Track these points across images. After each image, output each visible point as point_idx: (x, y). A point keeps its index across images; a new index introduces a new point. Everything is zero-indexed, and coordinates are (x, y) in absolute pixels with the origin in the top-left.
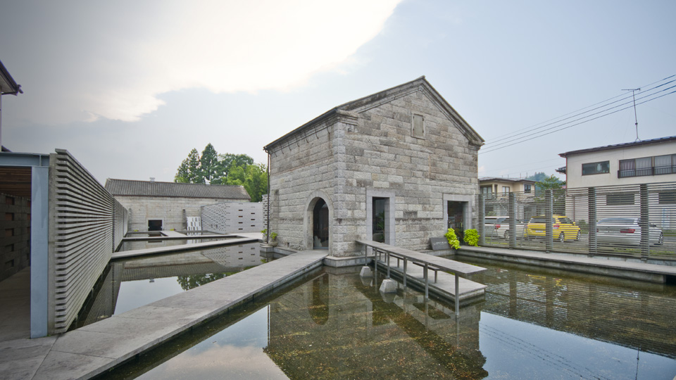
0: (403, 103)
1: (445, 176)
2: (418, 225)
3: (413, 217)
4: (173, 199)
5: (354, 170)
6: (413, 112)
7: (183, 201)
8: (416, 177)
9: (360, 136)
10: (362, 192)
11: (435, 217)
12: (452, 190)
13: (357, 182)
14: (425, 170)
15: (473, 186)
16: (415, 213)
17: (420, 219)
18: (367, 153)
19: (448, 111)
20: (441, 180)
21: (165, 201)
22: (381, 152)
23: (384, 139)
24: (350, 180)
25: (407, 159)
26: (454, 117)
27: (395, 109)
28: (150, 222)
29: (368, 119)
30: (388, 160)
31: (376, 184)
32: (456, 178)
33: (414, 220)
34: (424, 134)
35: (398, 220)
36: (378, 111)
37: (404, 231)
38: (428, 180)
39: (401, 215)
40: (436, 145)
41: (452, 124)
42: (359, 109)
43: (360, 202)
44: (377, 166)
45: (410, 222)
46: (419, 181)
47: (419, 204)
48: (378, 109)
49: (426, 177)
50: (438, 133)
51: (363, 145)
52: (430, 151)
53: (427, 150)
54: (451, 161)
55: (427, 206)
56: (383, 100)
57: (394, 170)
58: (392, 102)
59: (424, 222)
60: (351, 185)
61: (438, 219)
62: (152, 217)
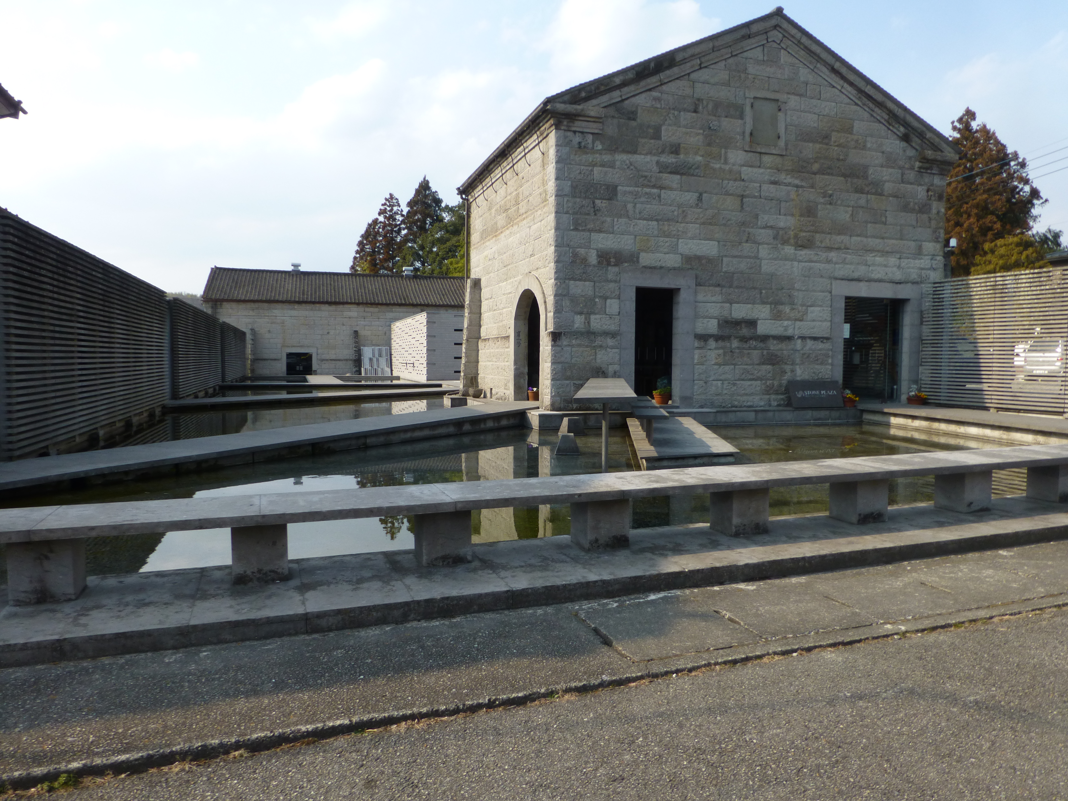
0: (724, 76)
1: (839, 238)
2: (756, 352)
3: (745, 331)
4: (333, 308)
5: (590, 231)
6: (751, 94)
7: (353, 312)
8: (755, 242)
9: (607, 158)
10: (610, 277)
11: (807, 333)
12: (861, 271)
13: (599, 256)
14: (782, 225)
15: (925, 262)
16: (752, 323)
17: (765, 338)
18: (625, 193)
19: (851, 84)
20: (830, 249)
22: (661, 188)
23: (670, 159)
24: (582, 251)
25: (730, 203)
26: (869, 97)
27: (700, 91)
28: (290, 356)
29: (630, 119)
30: (679, 206)
31: (646, 259)
32: (873, 242)
33: (744, 339)
34: (782, 143)
35: (703, 338)
36: (655, 99)
37: (720, 365)
38: (789, 250)
39: (712, 326)
40: (816, 167)
41: (866, 115)
42: (604, 99)
43: (605, 298)
44: (651, 219)
45: (735, 343)
46: (764, 252)
47: (763, 303)
48: (655, 94)
49: (785, 242)
50: (825, 138)
51: (613, 176)
52: (797, 182)
53: (789, 180)
54: (862, 202)
55: (787, 309)
56: (668, 72)
57: (693, 229)
58: (693, 76)
59: (774, 346)
60: (584, 261)
61: (815, 339)
62: (293, 346)
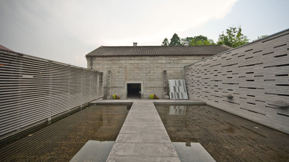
21: (144, 62)
28: (129, 85)
62: (130, 80)
